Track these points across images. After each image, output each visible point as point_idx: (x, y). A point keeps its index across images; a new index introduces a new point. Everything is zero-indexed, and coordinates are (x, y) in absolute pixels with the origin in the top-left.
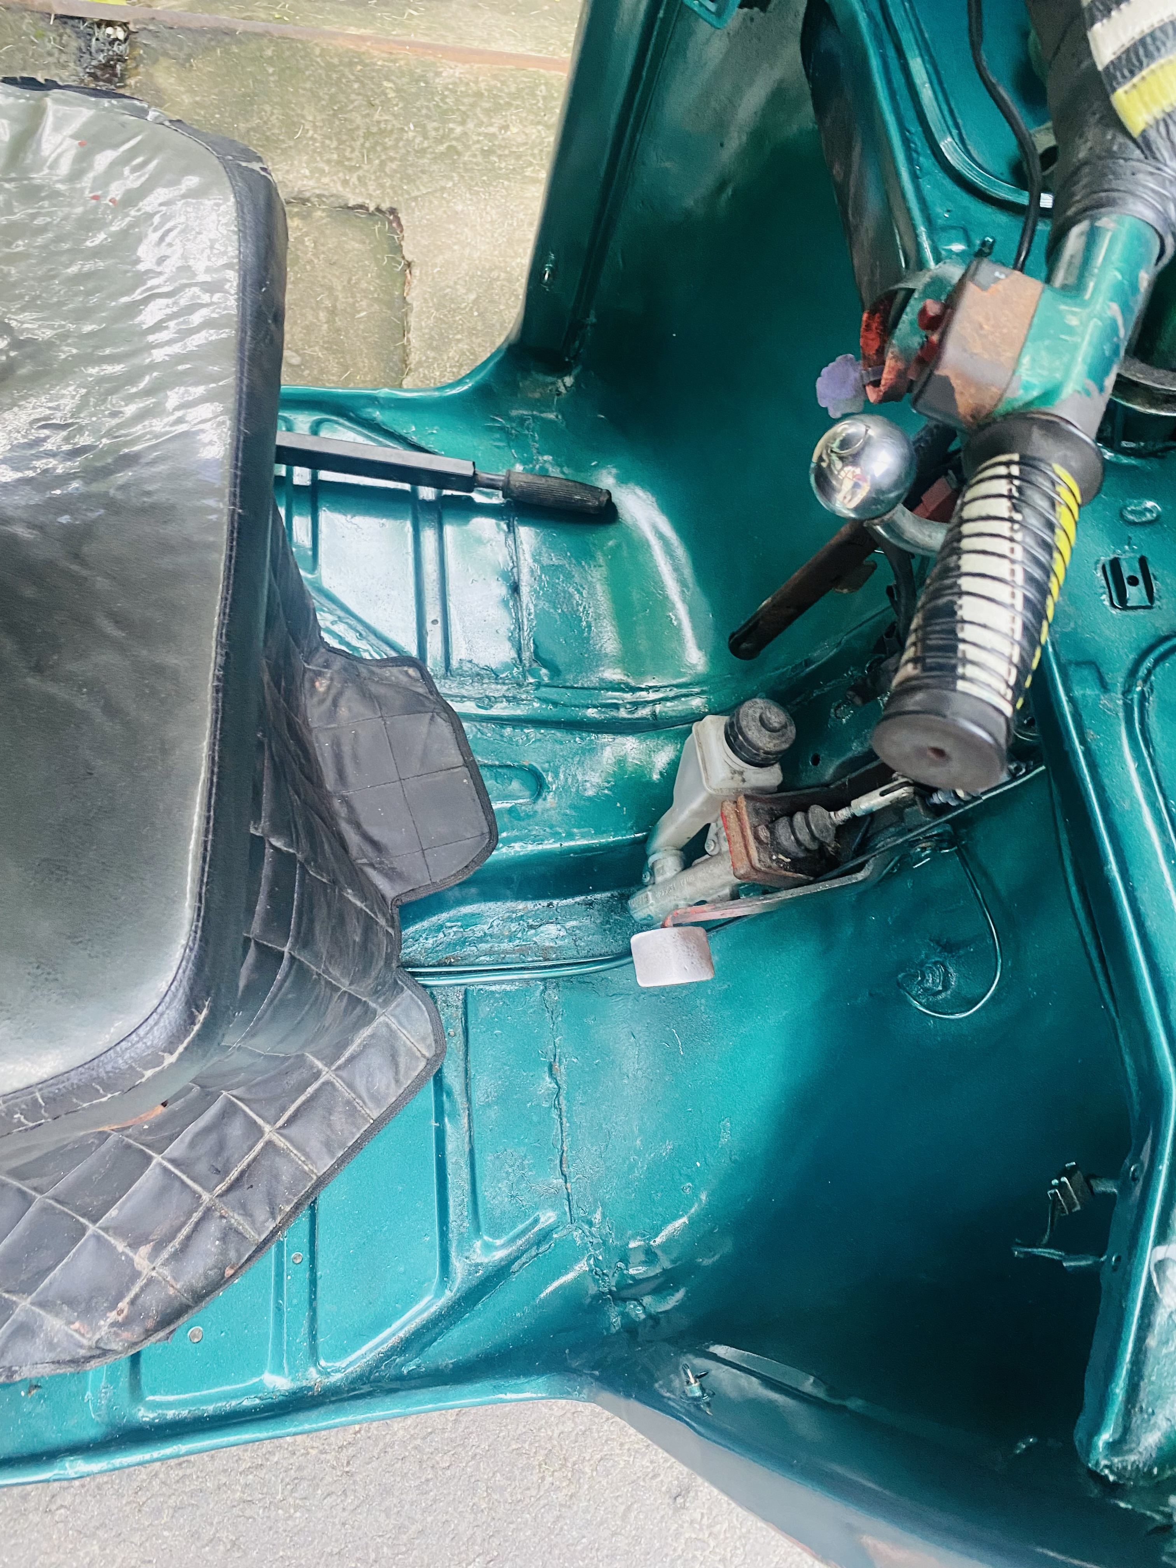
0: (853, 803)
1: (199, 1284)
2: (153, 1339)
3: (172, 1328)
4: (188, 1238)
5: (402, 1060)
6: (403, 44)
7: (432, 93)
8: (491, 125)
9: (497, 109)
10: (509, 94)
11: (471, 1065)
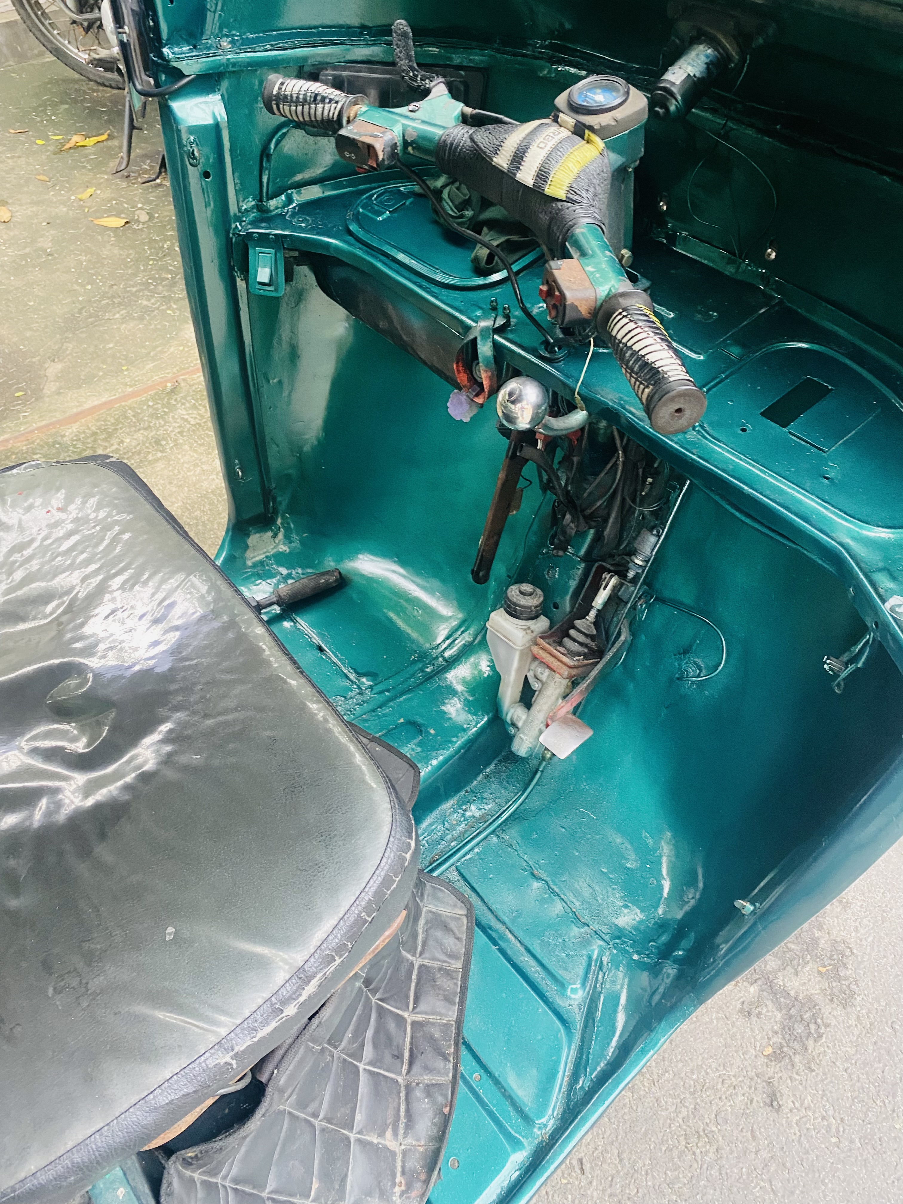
0: (593, 604)
1: (434, 1132)
2: (432, 1185)
3: (438, 1169)
4: (408, 1110)
5: (453, 925)
6: (32, 431)
7: (66, 447)
8: (112, 445)
9: (110, 435)
10: (112, 424)
11: (490, 904)
